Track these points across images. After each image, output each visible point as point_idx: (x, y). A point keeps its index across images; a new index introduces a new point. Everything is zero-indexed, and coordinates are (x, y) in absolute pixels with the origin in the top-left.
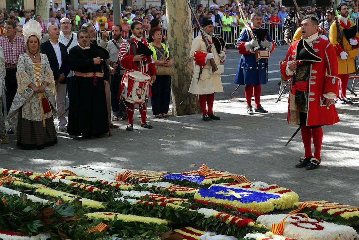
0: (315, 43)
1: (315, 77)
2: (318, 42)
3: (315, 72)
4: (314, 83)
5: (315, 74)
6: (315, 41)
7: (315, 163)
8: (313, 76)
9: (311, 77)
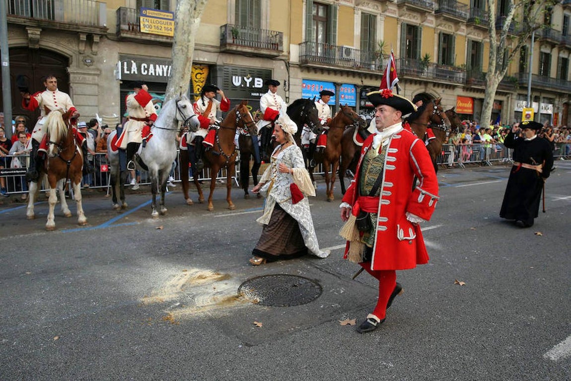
0: (394, 138)
1: (389, 192)
2: (400, 136)
3: (390, 185)
4: (387, 202)
5: (390, 188)
6: (395, 136)
7: (373, 323)
8: (387, 192)
9: (383, 193)
